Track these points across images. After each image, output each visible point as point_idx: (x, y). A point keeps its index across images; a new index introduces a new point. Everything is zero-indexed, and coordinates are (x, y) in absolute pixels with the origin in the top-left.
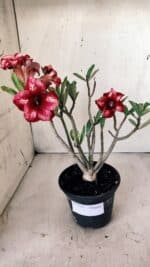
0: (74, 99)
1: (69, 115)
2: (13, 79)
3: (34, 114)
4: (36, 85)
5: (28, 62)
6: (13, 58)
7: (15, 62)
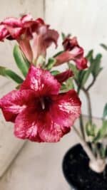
0: (95, 76)
1: (86, 91)
2: (16, 56)
3: (33, 130)
4: (42, 81)
5: (42, 29)
6: (18, 21)
7: (16, 30)
